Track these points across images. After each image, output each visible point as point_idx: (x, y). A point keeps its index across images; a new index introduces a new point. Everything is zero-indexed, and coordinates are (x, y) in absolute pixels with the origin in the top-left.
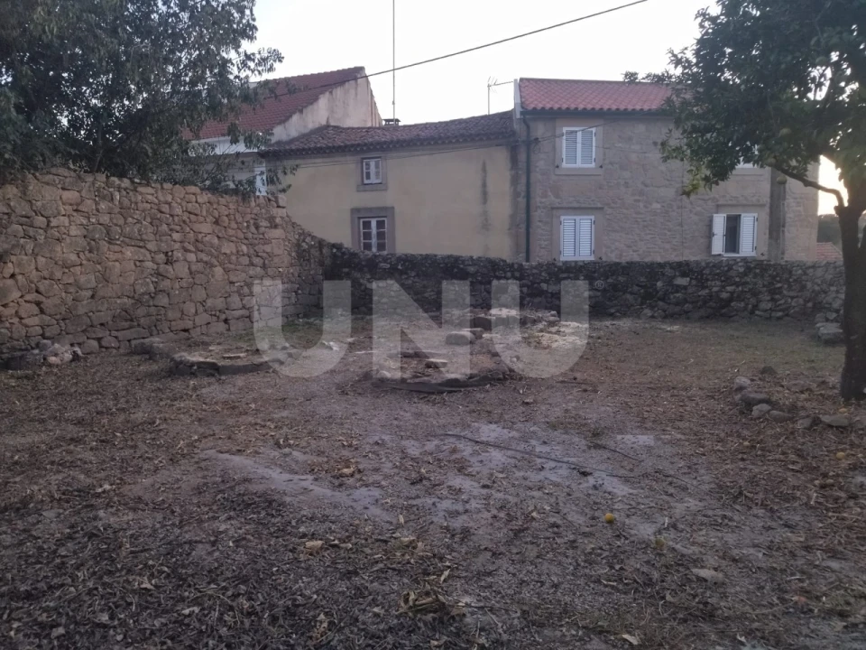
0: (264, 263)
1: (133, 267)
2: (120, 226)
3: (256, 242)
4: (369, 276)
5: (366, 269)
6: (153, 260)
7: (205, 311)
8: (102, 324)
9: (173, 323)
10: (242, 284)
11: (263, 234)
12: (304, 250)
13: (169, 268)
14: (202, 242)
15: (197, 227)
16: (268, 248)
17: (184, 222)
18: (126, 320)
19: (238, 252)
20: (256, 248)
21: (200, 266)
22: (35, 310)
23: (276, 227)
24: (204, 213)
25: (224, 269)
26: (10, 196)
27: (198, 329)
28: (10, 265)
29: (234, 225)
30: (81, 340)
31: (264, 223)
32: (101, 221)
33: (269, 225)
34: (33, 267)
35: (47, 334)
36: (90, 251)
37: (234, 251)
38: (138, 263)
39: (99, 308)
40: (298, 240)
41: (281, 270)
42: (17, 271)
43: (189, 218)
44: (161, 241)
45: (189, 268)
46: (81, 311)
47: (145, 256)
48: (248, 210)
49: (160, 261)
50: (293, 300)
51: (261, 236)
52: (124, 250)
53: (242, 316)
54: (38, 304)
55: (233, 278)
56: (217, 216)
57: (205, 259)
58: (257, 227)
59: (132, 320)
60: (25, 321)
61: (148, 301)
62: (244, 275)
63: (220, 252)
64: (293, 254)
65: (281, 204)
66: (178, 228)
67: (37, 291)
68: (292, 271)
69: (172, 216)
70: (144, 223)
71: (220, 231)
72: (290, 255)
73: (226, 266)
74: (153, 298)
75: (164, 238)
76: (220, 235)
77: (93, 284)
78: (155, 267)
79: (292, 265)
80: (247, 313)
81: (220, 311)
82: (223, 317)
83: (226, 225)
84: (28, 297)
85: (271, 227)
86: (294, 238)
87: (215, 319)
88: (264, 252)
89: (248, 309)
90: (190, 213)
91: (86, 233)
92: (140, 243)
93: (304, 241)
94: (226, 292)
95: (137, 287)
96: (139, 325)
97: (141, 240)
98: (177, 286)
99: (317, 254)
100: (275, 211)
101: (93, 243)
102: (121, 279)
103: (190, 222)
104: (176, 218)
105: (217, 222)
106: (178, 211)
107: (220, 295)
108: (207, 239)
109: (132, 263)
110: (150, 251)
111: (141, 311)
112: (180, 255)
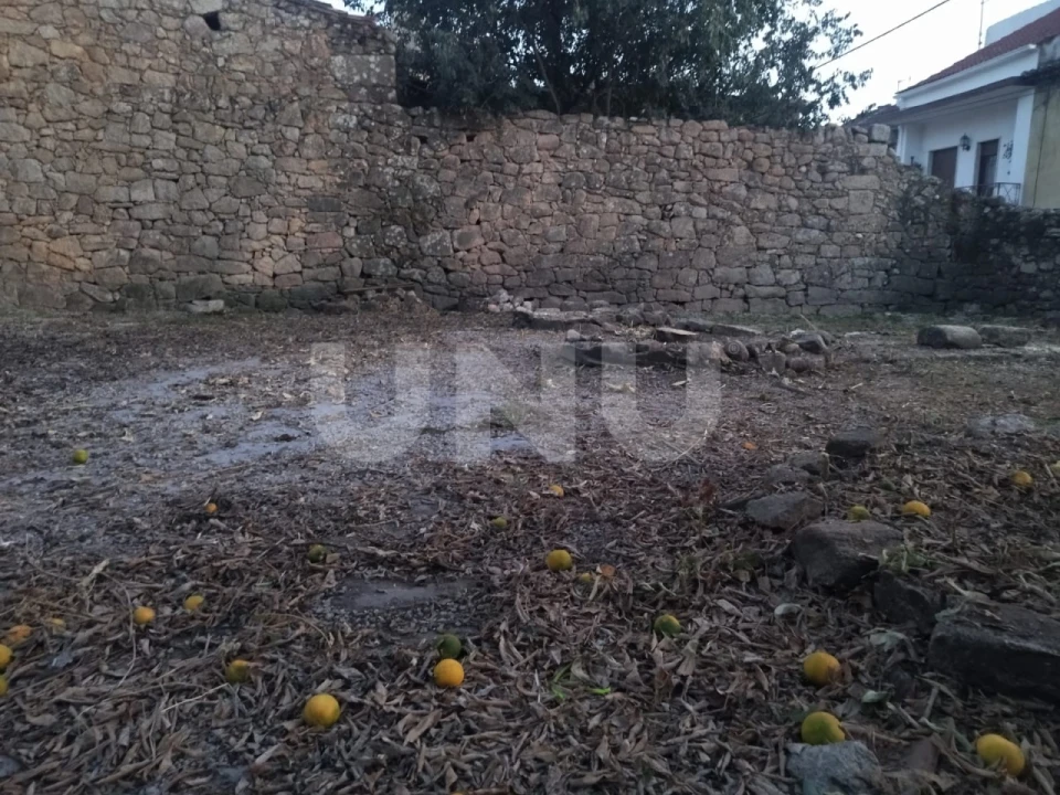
0: (828, 225)
1: (616, 220)
2: (604, 173)
3: (818, 193)
4: (1025, 251)
5: (1023, 240)
6: (643, 213)
7: (712, 281)
8: (569, 282)
9: (661, 292)
10: (781, 252)
11: (833, 182)
12: (917, 208)
13: (665, 225)
14: (720, 193)
15: (711, 173)
16: (839, 203)
17: (695, 167)
18: (599, 281)
19: (780, 207)
20: (816, 202)
21: (712, 224)
22: (497, 257)
23: (863, 171)
24: (729, 154)
25: (751, 230)
26: (484, 143)
27: (698, 304)
28: (476, 211)
29: (779, 169)
30: (541, 295)
31: (837, 166)
32: (581, 167)
33: (846, 168)
34: (498, 214)
35: (507, 284)
36: (564, 201)
37: (774, 205)
38: (622, 217)
39: (567, 264)
40: (907, 192)
41: (860, 236)
42: (482, 218)
43: (703, 162)
44: (657, 190)
45: (694, 226)
46: (546, 264)
47: (632, 208)
48: (810, 148)
49: (652, 215)
50: (878, 282)
51: (829, 185)
52: (606, 201)
53: (773, 296)
54: (501, 252)
55: (764, 242)
56: (750, 158)
57: (720, 215)
58: (823, 172)
59: (605, 281)
60: (488, 268)
61: (628, 262)
62: (786, 240)
63: (748, 207)
64: (894, 213)
65: (876, 137)
66: (683, 175)
67: (502, 240)
68: (884, 238)
69: (678, 160)
70: (635, 169)
71: (751, 178)
72: (884, 212)
73: (755, 225)
74: (636, 259)
75: (661, 188)
76: (752, 184)
77: (563, 236)
78: (646, 222)
79: (887, 230)
80: (783, 292)
81: (736, 284)
82: (741, 292)
83: (763, 170)
84: (491, 245)
85: (852, 173)
86: (897, 187)
87: (725, 293)
88: (831, 208)
89: (785, 286)
90: (705, 155)
91: (561, 180)
92: (627, 192)
93: (918, 193)
94: (749, 260)
95: (617, 244)
96: (613, 289)
97: (630, 190)
98: (673, 246)
99: (944, 215)
100: (862, 148)
101: (568, 192)
102: (599, 235)
103: (705, 167)
104: (683, 163)
105: (750, 166)
106: (687, 152)
107: (737, 263)
108: (728, 189)
109: (615, 215)
110: (641, 204)
111: (618, 273)
112: (682, 209)
